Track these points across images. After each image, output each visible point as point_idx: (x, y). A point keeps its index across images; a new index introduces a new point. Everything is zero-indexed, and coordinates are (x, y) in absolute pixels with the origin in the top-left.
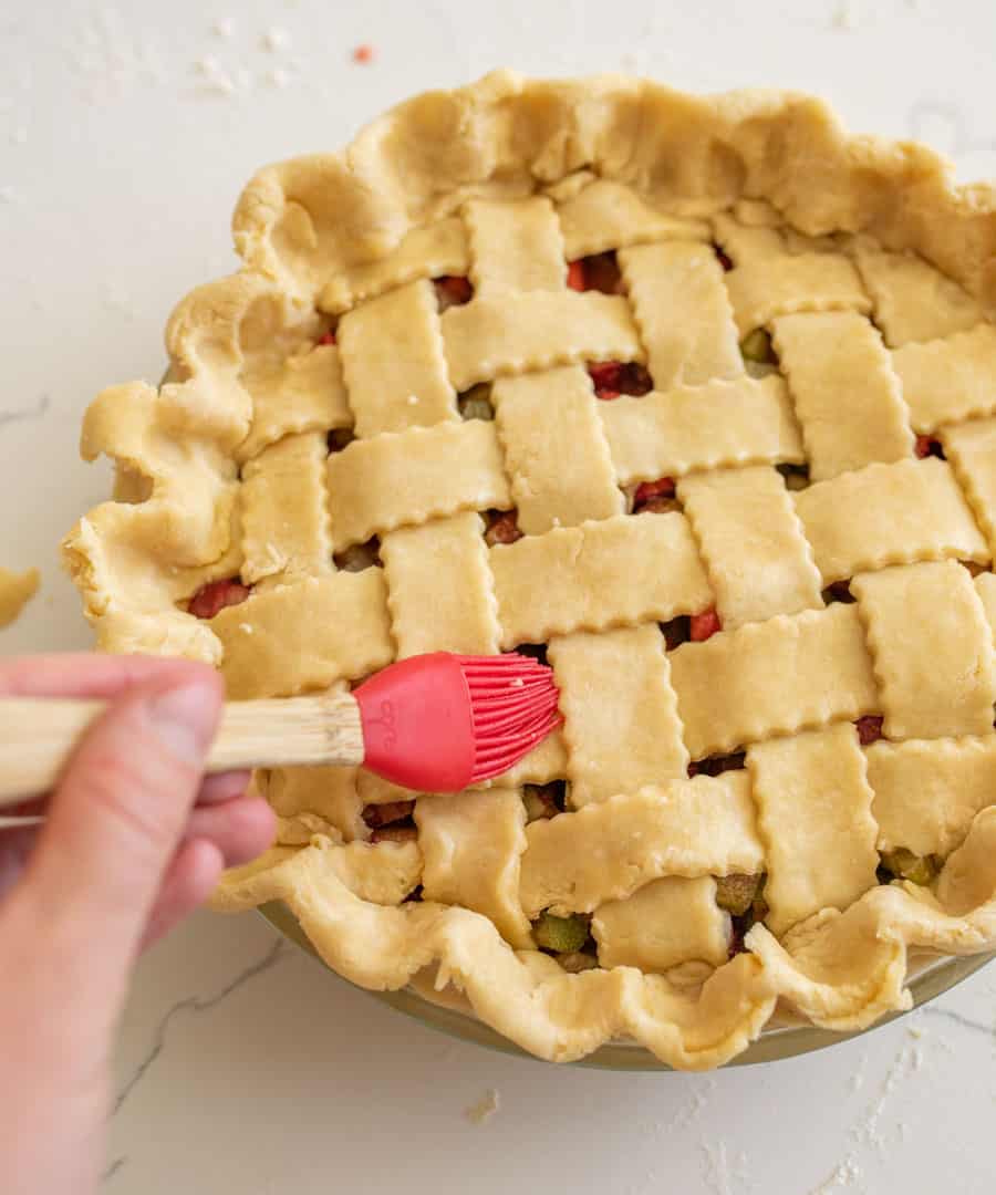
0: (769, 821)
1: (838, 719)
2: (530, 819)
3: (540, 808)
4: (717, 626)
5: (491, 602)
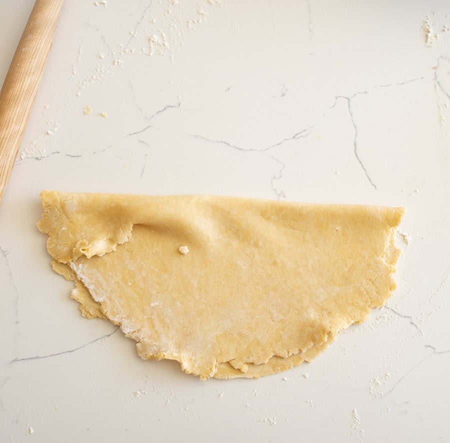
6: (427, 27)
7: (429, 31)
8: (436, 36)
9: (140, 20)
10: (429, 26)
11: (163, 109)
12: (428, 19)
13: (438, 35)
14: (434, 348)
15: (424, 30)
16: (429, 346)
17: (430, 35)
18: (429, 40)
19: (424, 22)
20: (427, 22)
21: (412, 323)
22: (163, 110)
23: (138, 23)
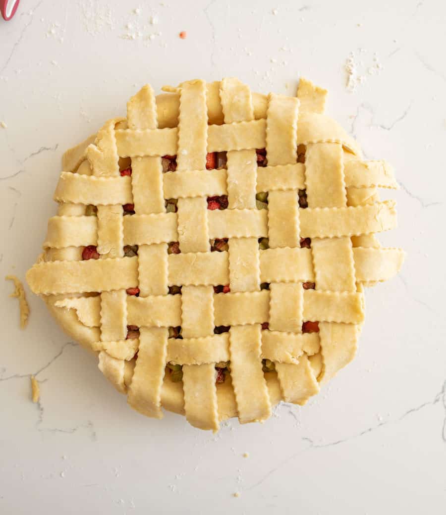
0: (232, 349)
1: (256, 324)
2: (170, 338)
3: (173, 334)
4: (229, 291)
5: (167, 272)
6: (350, 66)
7: (352, 72)
8: (359, 79)
9: (19, 41)
10: (352, 66)
11: (37, 151)
12: (352, 57)
13: (362, 78)
14: (311, 442)
15: (346, 70)
16: (306, 439)
17: (351, 77)
18: (350, 83)
19: (347, 60)
20: (350, 61)
21: (291, 413)
22: (37, 153)
23: (16, 44)
